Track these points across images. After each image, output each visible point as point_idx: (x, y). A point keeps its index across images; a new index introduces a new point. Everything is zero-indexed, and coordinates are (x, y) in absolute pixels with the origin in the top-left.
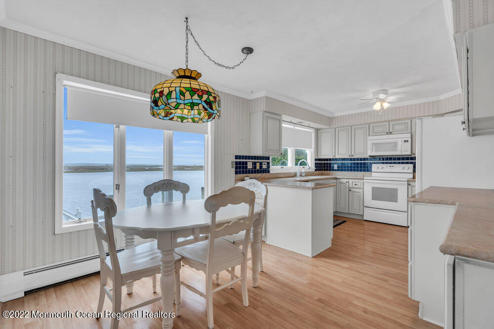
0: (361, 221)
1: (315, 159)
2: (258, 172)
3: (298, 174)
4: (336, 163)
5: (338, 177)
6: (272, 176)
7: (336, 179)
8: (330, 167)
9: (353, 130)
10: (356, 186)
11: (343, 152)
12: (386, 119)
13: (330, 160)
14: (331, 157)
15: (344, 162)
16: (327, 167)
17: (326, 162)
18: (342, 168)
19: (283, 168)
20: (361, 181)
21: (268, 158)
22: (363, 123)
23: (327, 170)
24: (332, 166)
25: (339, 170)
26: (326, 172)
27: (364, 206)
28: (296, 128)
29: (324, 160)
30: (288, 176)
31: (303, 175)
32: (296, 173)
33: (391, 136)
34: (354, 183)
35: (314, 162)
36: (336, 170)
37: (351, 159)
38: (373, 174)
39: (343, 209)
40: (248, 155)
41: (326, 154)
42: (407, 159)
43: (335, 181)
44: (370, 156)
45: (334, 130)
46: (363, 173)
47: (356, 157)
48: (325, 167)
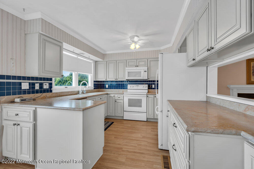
0: (122, 120)
1: (94, 81)
2: (37, 92)
3: (80, 92)
4: (107, 84)
5: (108, 93)
6: (54, 95)
7: (107, 94)
8: (104, 86)
9: (117, 63)
10: (119, 99)
11: (111, 77)
12: (135, 58)
13: (104, 82)
14: (104, 80)
15: (112, 83)
16: (102, 86)
17: (101, 83)
18: (111, 87)
19: (67, 87)
20: (122, 95)
21: (51, 79)
22: (123, 59)
23: (102, 88)
24: (105, 85)
25: (109, 88)
26: (101, 90)
27: (124, 111)
28: (79, 57)
29: (100, 82)
30: (71, 94)
31: (84, 92)
32: (79, 91)
33: (138, 68)
34: (118, 97)
35: (93, 83)
36: (107, 88)
37: (116, 82)
38: (128, 91)
39: (111, 114)
40: (22, 75)
41: (101, 78)
42: (145, 81)
43: (106, 95)
44: (127, 80)
45: (106, 62)
46: (122, 90)
47: (119, 80)
48: (100, 86)
